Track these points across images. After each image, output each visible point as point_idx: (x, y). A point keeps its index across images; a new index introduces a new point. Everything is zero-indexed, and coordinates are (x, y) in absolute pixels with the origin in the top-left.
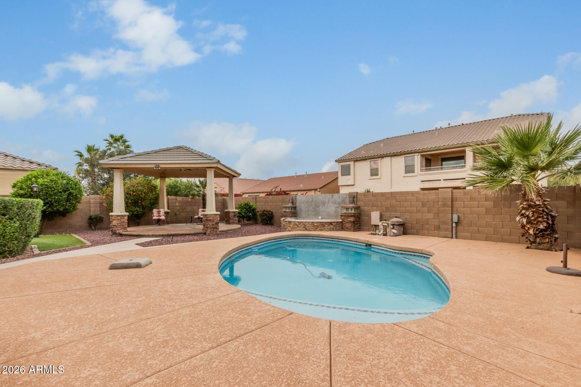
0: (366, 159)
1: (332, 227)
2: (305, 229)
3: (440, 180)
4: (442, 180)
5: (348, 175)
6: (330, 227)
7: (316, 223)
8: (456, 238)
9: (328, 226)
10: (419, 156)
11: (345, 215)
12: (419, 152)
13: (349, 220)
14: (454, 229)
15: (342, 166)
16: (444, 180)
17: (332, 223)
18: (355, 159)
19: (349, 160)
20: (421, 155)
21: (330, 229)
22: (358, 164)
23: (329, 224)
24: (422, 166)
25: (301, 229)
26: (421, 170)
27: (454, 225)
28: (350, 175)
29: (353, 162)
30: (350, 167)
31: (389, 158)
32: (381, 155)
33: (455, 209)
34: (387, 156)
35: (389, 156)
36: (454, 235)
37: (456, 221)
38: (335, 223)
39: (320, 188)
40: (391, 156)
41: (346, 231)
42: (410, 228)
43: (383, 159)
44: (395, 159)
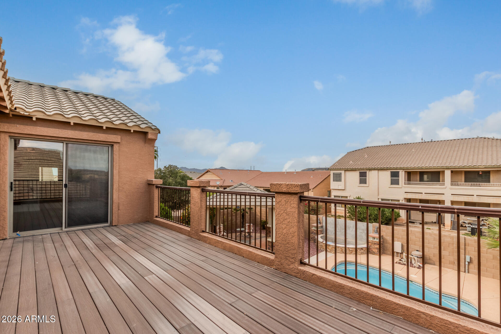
0: (356, 170)
1: (363, 251)
2: (342, 252)
3: (422, 193)
4: (424, 193)
5: (339, 181)
6: (361, 251)
7: (351, 249)
8: (468, 273)
9: (360, 251)
10: (403, 172)
11: (372, 242)
12: (403, 169)
13: (376, 247)
14: (467, 266)
15: (334, 173)
16: (425, 193)
17: (363, 249)
18: (346, 169)
19: (340, 169)
20: (405, 171)
21: (361, 253)
22: (348, 174)
23: (360, 249)
24: (405, 181)
25: (339, 252)
26: (405, 184)
27: (467, 263)
28: (341, 181)
29: (344, 171)
30: (341, 175)
31: (377, 171)
32: (369, 168)
33: (467, 252)
34: (374, 169)
35: (376, 170)
36: (467, 271)
37: (469, 261)
38: (365, 248)
39: (313, 189)
40: (378, 170)
41: (373, 254)
42: (428, 259)
43: (370, 171)
44: (381, 173)
